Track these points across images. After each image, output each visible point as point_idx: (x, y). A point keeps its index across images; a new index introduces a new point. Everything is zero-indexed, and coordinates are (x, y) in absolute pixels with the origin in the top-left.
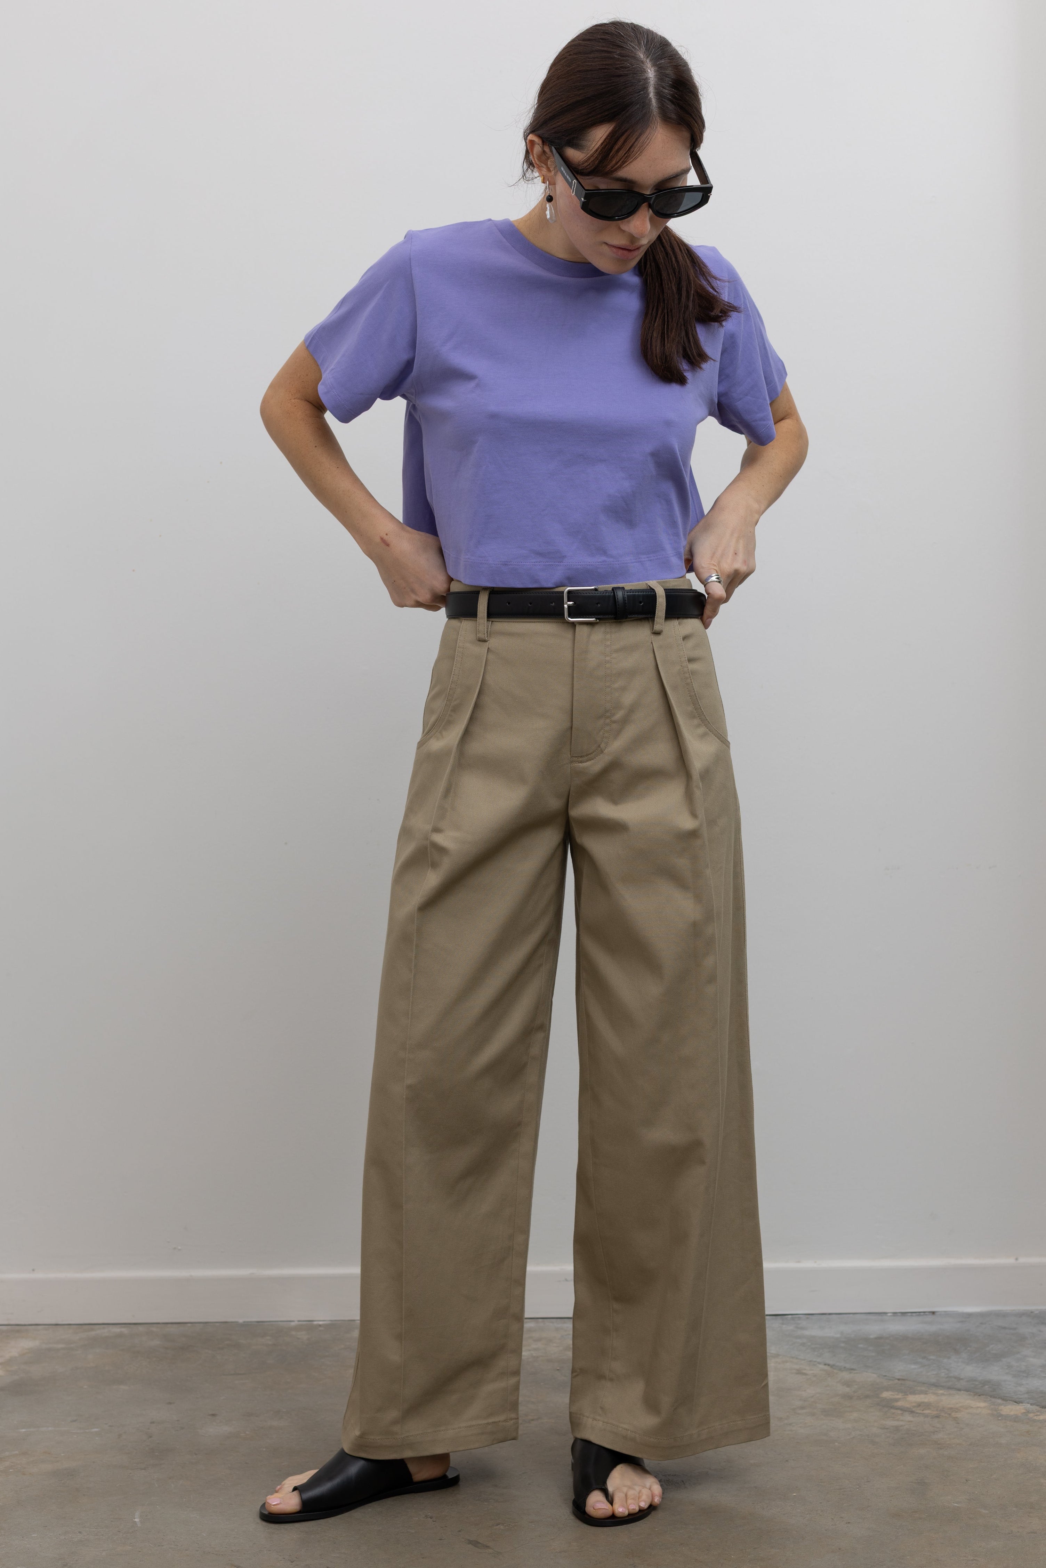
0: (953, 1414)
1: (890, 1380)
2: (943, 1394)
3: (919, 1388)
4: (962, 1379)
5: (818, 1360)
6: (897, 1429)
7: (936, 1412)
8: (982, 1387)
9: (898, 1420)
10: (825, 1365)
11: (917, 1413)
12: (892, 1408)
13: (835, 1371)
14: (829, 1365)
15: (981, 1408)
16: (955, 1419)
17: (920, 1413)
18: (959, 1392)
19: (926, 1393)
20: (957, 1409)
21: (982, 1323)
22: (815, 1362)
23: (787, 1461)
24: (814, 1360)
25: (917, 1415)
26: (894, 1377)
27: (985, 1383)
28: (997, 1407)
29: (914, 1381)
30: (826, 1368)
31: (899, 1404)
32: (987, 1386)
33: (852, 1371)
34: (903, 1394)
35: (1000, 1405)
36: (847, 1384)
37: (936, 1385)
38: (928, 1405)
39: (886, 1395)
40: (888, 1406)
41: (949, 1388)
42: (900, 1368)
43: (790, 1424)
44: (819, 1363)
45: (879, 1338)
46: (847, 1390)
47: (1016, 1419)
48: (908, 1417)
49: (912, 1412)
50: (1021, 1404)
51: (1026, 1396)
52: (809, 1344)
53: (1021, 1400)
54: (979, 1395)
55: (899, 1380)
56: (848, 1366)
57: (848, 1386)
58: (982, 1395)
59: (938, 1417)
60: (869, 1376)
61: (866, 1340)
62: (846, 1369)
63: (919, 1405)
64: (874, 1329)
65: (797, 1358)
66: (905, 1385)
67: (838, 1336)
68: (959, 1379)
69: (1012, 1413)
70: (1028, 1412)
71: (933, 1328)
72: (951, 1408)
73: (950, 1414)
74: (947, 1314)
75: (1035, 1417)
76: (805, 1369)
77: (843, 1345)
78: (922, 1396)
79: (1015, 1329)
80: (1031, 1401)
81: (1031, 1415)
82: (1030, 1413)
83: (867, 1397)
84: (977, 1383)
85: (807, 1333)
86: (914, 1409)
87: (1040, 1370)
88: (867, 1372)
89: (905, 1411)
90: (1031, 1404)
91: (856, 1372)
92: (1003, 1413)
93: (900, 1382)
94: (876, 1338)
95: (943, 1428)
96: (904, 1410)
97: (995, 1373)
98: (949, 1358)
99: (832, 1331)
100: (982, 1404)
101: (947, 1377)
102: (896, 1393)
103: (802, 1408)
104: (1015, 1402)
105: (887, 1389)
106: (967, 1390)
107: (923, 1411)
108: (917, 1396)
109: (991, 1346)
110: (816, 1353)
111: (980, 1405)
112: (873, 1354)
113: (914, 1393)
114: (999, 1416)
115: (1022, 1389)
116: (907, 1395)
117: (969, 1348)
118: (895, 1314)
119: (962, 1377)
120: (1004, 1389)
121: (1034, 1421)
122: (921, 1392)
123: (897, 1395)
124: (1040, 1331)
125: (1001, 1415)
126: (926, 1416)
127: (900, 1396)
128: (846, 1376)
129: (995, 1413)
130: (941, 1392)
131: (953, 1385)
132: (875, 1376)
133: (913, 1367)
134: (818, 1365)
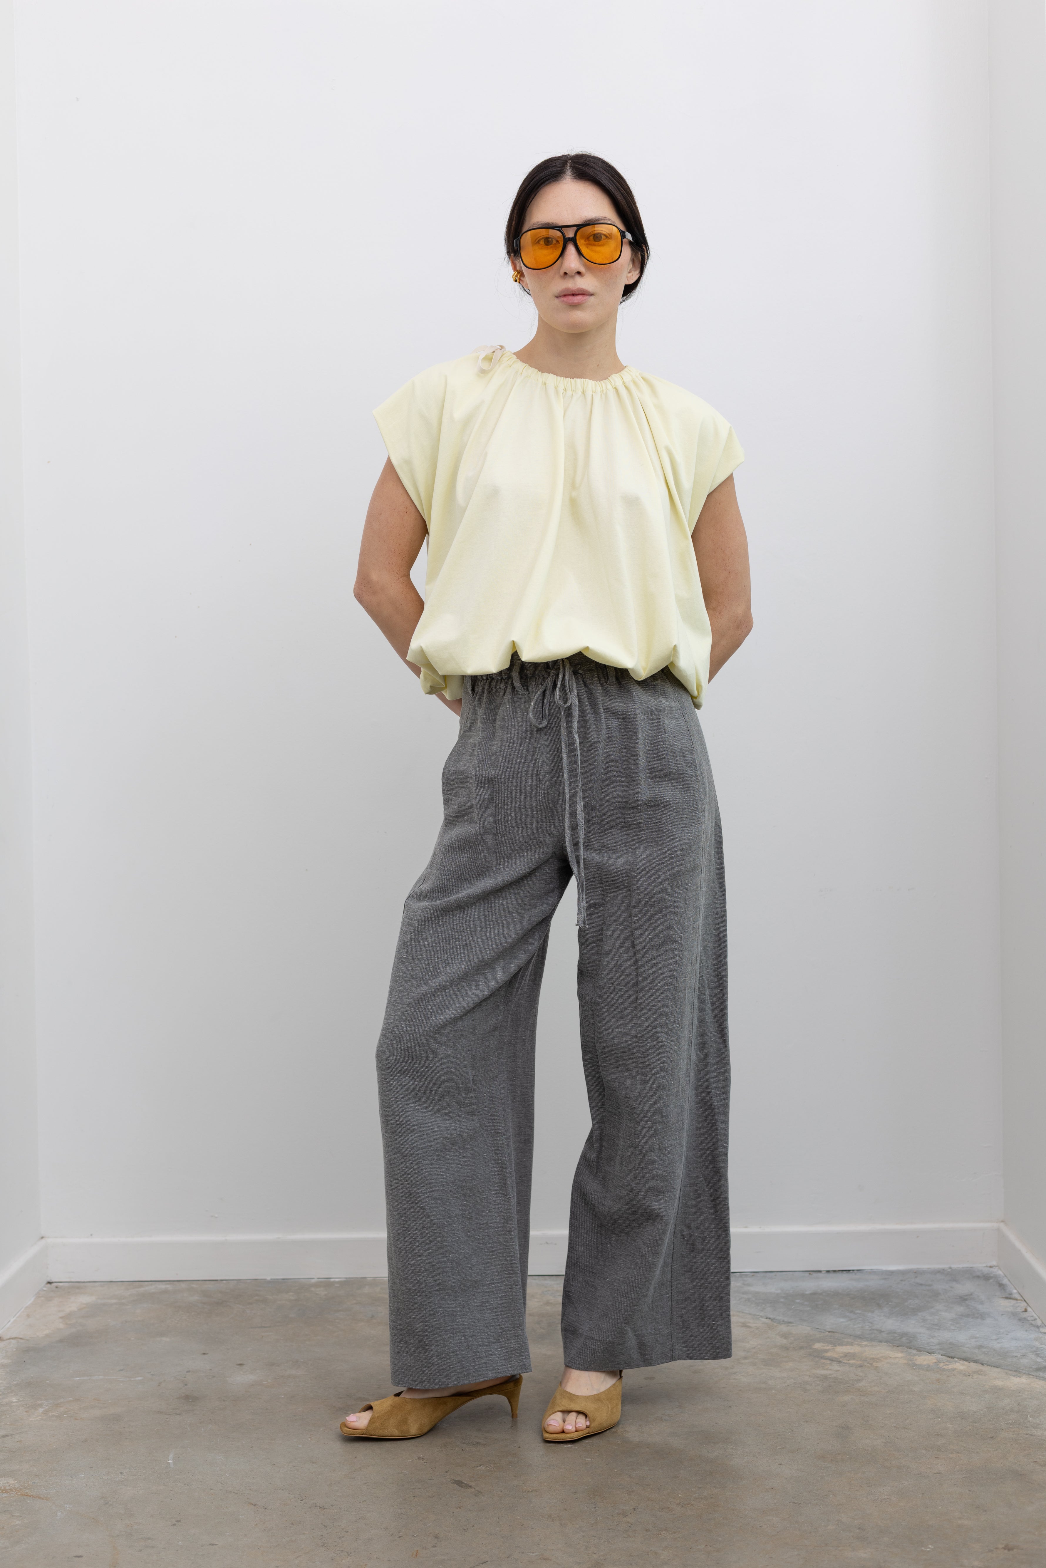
0: (875, 1364)
1: (821, 1332)
2: (866, 1346)
3: (846, 1340)
4: (883, 1332)
5: (761, 1314)
6: (825, 1377)
7: (859, 1362)
8: (900, 1338)
9: (827, 1369)
10: (767, 1318)
11: (843, 1363)
12: (822, 1358)
13: (775, 1324)
14: (770, 1319)
15: (898, 1358)
16: (876, 1368)
17: (846, 1363)
18: (880, 1343)
19: (852, 1344)
20: (878, 1359)
21: (902, 1281)
22: (758, 1315)
23: (730, 1407)
24: (758, 1314)
25: (844, 1364)
26: (825, 1330)
27: (903, 1335)
28: (912, 1357)
29: (842, 1333)
30: (768, 1321)
31: (828, 1354)
32: (904, 1338)
33: (790, 1324)
34: (832, 1345)
35: (915, 1355)
36: (785, 1336)
37: (860, 1337)
38: (852, 1356)
39: (817, 1346)
40: (818, 1355)
41: (872, 1340)
42: (831, 1321)
43: (735, 1373)
44: (762, 1317)
45: (814, 1294)
46: (785, 1341)
47: (928, 1368)
48: (836, 1367)
49: (840, 1362)
50: (933, 1354)
51: (937, 1347)
52: (754, 1299)
53: (933, 1350)
54: (898, 1347)
55: (829, 1332)
56: (786, 1319)
57: (786, 1338)
58: (900, 1346)
59: (861, 1366)
60: (803, 1329)
61: (803, 1295)
62: (784, 1322)
63: (846, 1355)
64: (810, 1285)
65: (743, 1313)
66: (835, 1337)
67: (779, 1291)
68: (881, 1331)
69: (925, 1363)
70: (939, 1362)
71: (860, 1285)
72: (873, 1359)
73: (871, 1364)
74: (873, 1272)
75: (945, 1367)
76: (749, 1323)
77: (782, 1300)
78: (849, 1347)
79: (930, 1285)
80: (942, 1352)
81: (941, 1365)
82: (941, 1363)
83: (801, 1348)
84: (896, 1335)
85: (752, 1289)
86: (841, 1359)
87: (950, 1323)
88: (802, 1325)
89: (834, 1361)
90: (942, 1355)
91: (792, 1325)
92: (918, 1363)
93: (830, 1334)
94: (811, 1294)
95: (865, 1377)
96: (832, 1360)
97: (912, 1326)
98: (873, 1312)
99: (773, 1288)
100: (900, 1355)
101: (870, 1330)
102: (827, 1344)
103: (745, 1358)
104: (928, 1353)
105: (819, 1340)
106: (887, 1342)
107: (848, 1361)
108: (844, 1347)
109: (910, 1301)
110: (759, 1308)
111: (898, 1355)
112: (808, 1309)
113: (841, 1344)
114: (913, 1366)
115: (935, 1341)
116: (836, 1346)
117: (890, 1303)
118: (828, 1271)
119: (883, 1330)
120: (919, 1340)
121: (944, 1370)
122: (847, 1344)
123: (827, 1346)
124: (951, 1287)
125: (916, 1365)
126: (851, 1366)
127: (829, 1347)
128: (784, 1328)
129: (911, 1362)
130: (865, 1343)
131: (875, 1337)
132: (809, 1328)
133: (842, 1320)
134: (760, 1318)
